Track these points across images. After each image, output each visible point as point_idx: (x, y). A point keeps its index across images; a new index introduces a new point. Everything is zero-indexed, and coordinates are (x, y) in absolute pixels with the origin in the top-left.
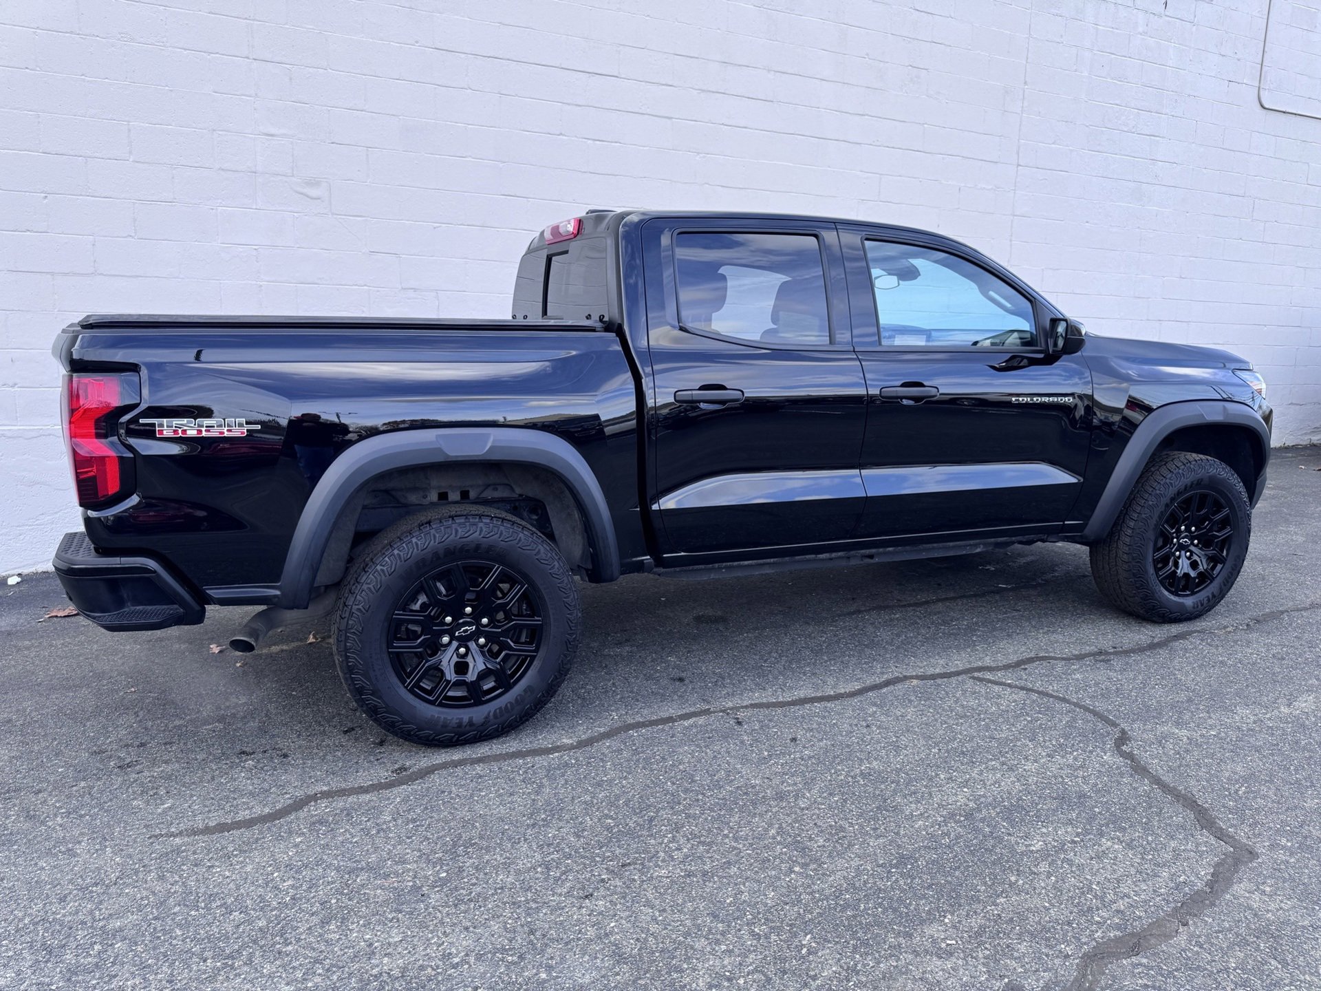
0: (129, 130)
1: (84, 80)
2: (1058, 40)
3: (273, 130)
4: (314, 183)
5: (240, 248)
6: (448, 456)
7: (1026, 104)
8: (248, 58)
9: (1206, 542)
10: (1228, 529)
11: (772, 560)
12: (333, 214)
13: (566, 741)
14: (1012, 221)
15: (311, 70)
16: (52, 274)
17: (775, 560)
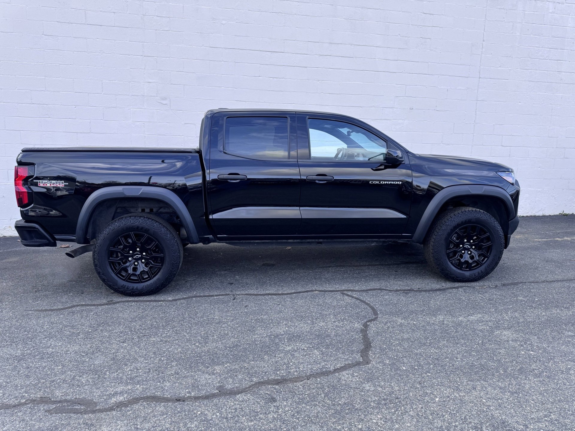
0: (102, 83)
1: (88, 67)
2: (502, 20)
3: (150, 81)
4: (165, 99)
5: (138, 123)
6: (125, 195)
7: (484, 50)
8: (142, 56)
9: (478, 248)
10: (490, 242)
11: (268, 241)
12: (171, 110)
13: (169, 299)
14: (476, 103)
15: (164, 58)
16: (77, 133)
17: (269, 241)
